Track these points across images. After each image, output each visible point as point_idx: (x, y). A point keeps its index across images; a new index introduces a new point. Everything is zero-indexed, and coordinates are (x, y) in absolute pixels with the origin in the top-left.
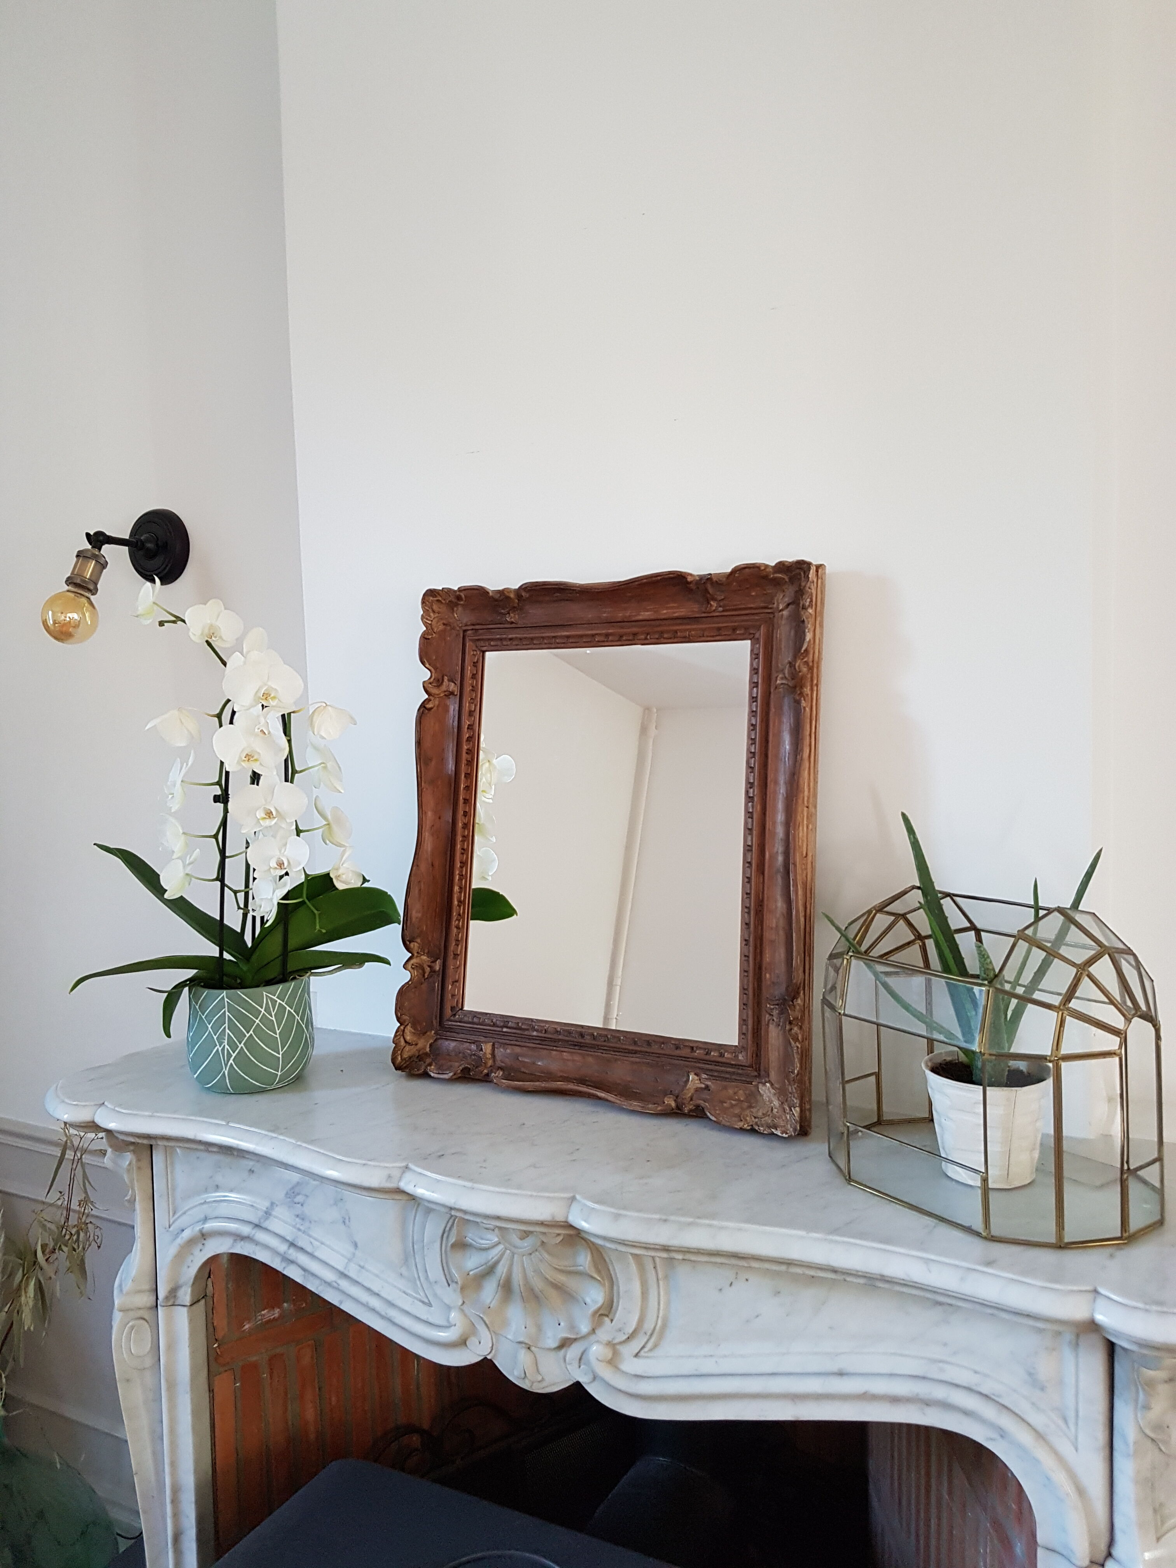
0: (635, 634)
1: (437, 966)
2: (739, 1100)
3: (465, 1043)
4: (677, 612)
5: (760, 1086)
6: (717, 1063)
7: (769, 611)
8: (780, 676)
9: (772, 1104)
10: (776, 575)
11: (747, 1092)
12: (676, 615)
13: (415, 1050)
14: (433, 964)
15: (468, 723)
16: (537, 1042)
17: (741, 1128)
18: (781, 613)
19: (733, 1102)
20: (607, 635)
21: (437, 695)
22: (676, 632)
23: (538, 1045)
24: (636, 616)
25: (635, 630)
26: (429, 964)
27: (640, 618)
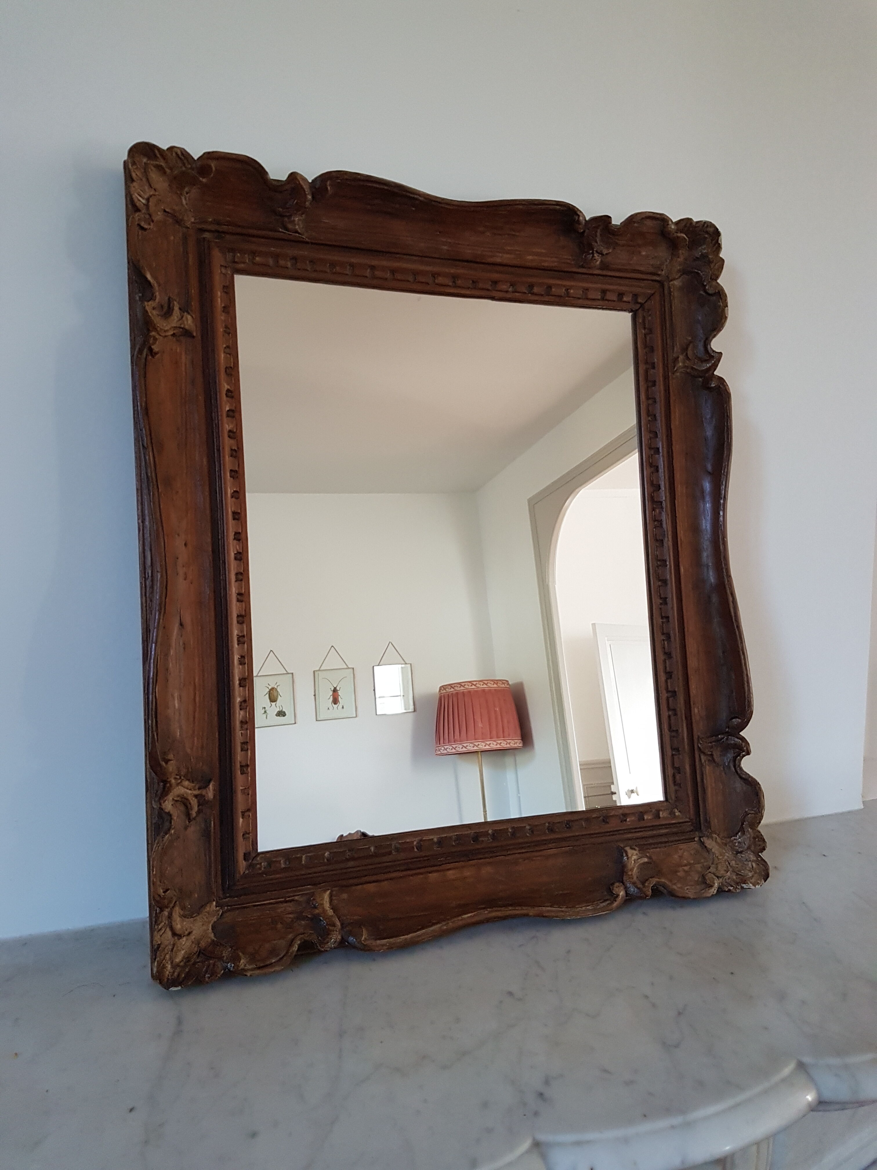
0: (495, 283)
1: (210, 793)
2: (689, 864)
3: (281, 905)
4: (545, 261)
5: (704, 839)
6: (653, 827)
7: (658, 278)
8: (681, 357)
9: (726, 857)
10: (679, 235)
11: (692, 852)
12: (546, 264)
13: (189, 943)
14: (204, 792)
15: (227, 387)
16: (402, 868)
17: (713, 895)
18: (672, 283)
19: (686, 868)
20: (455, 277)
21: (165, 331)
22: (550, 287)
23: (405, 873)
24: (492, 257)
25: (495, 276)
26: (197, 792)
27: (498, 260)
